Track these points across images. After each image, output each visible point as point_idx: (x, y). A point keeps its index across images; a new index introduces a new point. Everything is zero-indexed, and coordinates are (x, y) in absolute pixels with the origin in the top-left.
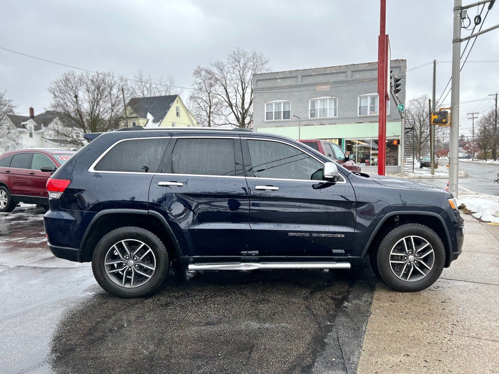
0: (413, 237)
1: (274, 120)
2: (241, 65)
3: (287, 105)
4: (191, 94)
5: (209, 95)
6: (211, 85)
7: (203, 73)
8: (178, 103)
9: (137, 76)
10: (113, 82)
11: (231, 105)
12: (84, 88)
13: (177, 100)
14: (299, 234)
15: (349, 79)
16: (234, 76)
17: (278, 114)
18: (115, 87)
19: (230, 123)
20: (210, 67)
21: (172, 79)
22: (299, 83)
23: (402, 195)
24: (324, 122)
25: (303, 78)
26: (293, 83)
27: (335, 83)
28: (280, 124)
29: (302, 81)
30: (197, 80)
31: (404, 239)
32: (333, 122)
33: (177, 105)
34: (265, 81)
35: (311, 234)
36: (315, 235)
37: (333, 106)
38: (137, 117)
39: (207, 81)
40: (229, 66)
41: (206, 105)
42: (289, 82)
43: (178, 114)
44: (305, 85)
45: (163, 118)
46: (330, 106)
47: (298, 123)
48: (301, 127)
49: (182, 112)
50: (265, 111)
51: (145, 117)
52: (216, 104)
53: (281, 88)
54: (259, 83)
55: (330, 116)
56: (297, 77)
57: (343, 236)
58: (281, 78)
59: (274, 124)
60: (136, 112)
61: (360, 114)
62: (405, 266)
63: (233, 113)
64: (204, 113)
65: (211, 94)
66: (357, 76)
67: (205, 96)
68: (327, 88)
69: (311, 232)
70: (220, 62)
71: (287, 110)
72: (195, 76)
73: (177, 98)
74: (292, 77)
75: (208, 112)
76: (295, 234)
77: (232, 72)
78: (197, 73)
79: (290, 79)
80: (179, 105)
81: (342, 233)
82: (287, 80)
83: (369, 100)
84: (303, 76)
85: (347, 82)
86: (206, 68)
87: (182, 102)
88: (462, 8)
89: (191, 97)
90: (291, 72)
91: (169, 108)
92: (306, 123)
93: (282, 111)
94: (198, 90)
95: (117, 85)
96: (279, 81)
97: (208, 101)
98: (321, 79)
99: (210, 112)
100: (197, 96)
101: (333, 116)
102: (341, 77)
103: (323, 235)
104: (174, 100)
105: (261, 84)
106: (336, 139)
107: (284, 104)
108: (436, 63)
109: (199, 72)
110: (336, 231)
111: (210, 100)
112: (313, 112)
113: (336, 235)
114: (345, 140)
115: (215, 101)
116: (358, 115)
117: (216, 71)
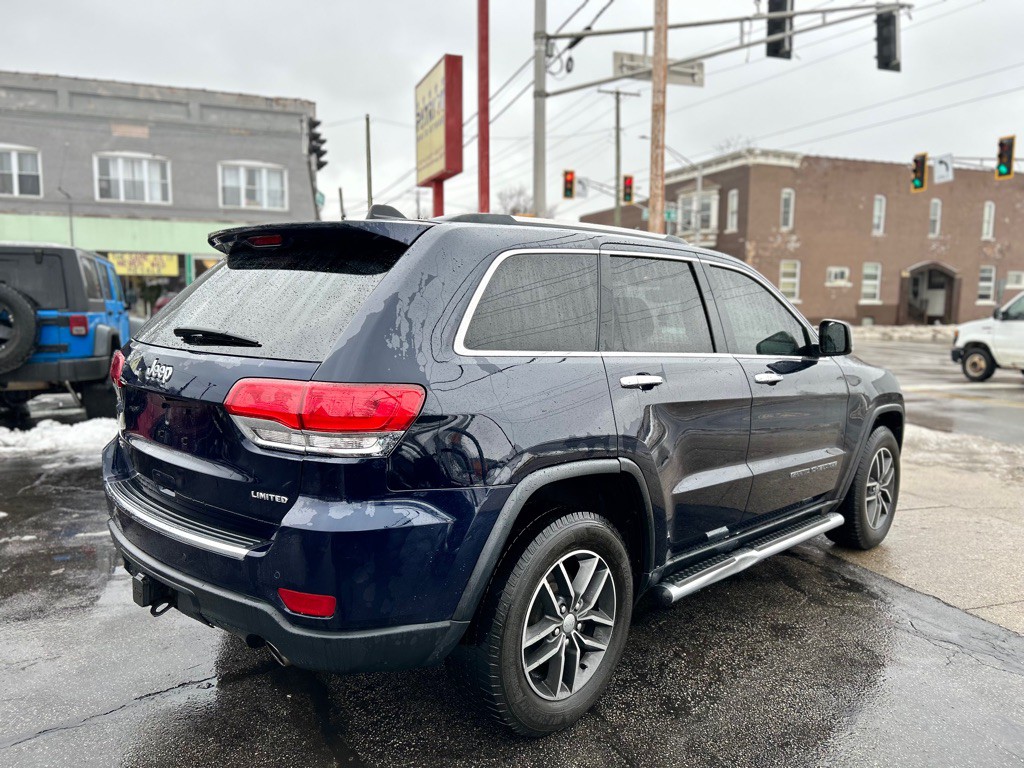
3: (28, 161)
15: (195, 120)
22: (63, 108)
24: (137, 212)
25: (75, 98)
26: (44, 107)
27: (160, 124)
29: (71, 105)
32: (158, 213)
37: (157, 177)
42: (32, 102)
44: (79, 117)
46: (150, 177)
47: (65, 208)
48: (74, 218)
53: (8, 113)
55: (151, 198)
56: (55, 92)
61: (224, 203)
66: (213, 117)
68: (141, 132)
71: (28, 172)
74: (39, 91)
79: (34, 94)
82: (27, 95)
83: (243, 176)
84: (72, 94)
85: (192, 127)
88: (549, 38)
90: (36, 77)
92: (88, 210)
93: (15, 173)
98: (124, 109)
101: (157, 200)
102: (175, 115)
106: (171, 254)
107: (21, 155)
108: (370, 120)
112: (104, 185)
114: (193, 258)
116: (221, 204)
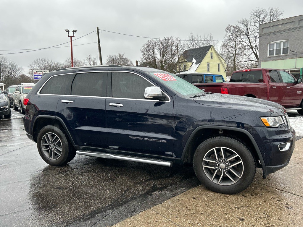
0: (223, 148)
1: (275, 55)
2: (261, 19)
3: (286, 43)
4: (223, 44)
5: (235, 42)
6: (237, 36)
7: (232, 28)
8: (212, 50)
9: (190, 36)
10: (173, 42)
11: (252, 47)
12: (157, 47)
13: (212, 49)
14: (136, 137)
16: (255, 27)
17: (278, 51)
18: (174, 45)
19: (251, 60)
20: (238, 24)
21: (211, 35)
22: (297, 25)
23: (212, 112)
25: (300, 21)
26: (291, 27)
28: (280, 58)
29: (299, 24)
30: (227, 34)
31: (214, 149)
33: (211, 52)
34: (269, 28)
35: (143, 138)
36: (146, 139)
38: (186, 62)
39: (234, 34)
40: (251, 21)
41: (233, 50)
42: (288, 26)
43: (211, 57)
45: (202, 61)
47: (295, 56)
48: (297, 59)
49: (214, 55)
50: (268, 49)
51: (191, 61)
52: (240, 48)
53: (281, 31)
54: (264, 30)
56: (295, 21)
57: (165, 141)
58: (281, 24)
59: (275, 58)
60: (186, 58)
62: (216, 171)
63: (253, 53)
64: (232, 55)
65: (236, 42)
67: (232, 44)
69: (143, 137)
70: (244, 20)
71: (286, 47)
72: (226, 31)
73: (211, 47)
74: (290, 22)
75: (234, 55)
76: (133, 137)
77: (253, 25)
78: (228, 29)
79: (289, 24)
80: (213, 51)
81: (165, 139)
82: (287, 25)
84: (300, 20)
86: (234, 25)
87: (214, 50)
89: (223, 45)
90: (290, 18)
91: (206, 54)
93: (282, 48)
94: (228, 40)
95: (175, 43)
96: (280, 26)
97: (234, 47)
99: (235, 54)
100: (227, 44)
103: (151, 140)
104: (209, 49)
105: (265, 31)
107: (284, 43)
109: (229, 29)
110: (160, 137)
111: (235, 46)
113: (160, 141)
115: (239, 46)
117: (242, 26)
